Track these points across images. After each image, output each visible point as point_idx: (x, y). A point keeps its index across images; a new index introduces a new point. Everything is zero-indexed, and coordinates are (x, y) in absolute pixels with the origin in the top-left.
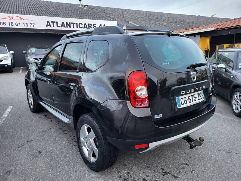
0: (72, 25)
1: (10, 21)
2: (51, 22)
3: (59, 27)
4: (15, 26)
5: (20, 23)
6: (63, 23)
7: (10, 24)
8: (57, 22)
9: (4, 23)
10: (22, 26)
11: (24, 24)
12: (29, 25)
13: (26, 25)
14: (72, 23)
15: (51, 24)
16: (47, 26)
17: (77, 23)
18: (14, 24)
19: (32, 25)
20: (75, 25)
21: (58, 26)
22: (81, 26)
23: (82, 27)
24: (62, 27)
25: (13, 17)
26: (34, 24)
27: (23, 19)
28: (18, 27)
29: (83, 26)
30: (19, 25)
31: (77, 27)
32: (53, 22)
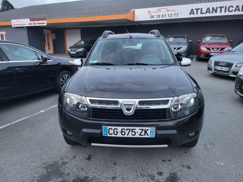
0: (219, 10)
1: (158, 14)
2: (195, 9)
3: (204, 13)
4: (161, 18)
5: (165, 15)
6: (208, 9)
7: (158, 16)
8: (202, 9)
9: (153, 17)
10: (167, 18)
11: (169, 15)
12: (173, 15)
13: (170, 15)
14: (219, 7)
15: (195, 11)
16: (190, 14)
17: (226, 7)
18: (161, 16)
19: (176, 15)
20: (223, 9)
21: (201, 13)
22: (231, 9)
23: (232, 11)
24: (206, 13)
25: (161, 10)
26: (178, 14)
27: (169, 11)
28: (164, 18)
29: (234, 9)
30: (164, 16)
31: (225, 12)
32: (197, 10)
